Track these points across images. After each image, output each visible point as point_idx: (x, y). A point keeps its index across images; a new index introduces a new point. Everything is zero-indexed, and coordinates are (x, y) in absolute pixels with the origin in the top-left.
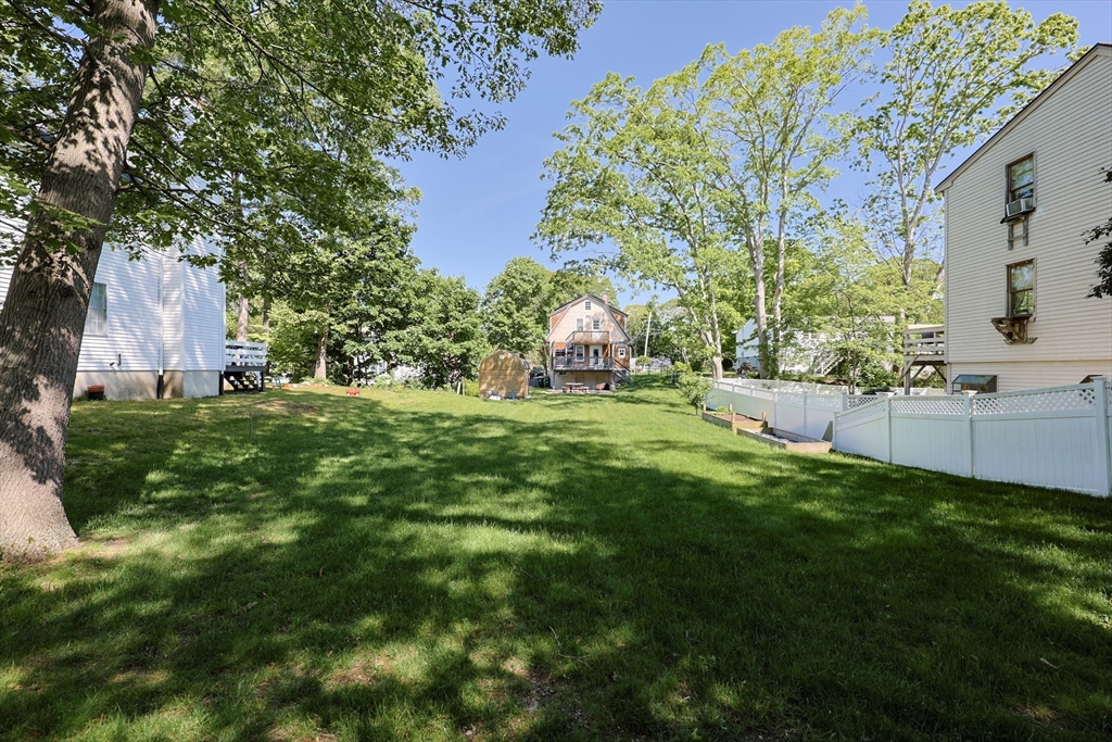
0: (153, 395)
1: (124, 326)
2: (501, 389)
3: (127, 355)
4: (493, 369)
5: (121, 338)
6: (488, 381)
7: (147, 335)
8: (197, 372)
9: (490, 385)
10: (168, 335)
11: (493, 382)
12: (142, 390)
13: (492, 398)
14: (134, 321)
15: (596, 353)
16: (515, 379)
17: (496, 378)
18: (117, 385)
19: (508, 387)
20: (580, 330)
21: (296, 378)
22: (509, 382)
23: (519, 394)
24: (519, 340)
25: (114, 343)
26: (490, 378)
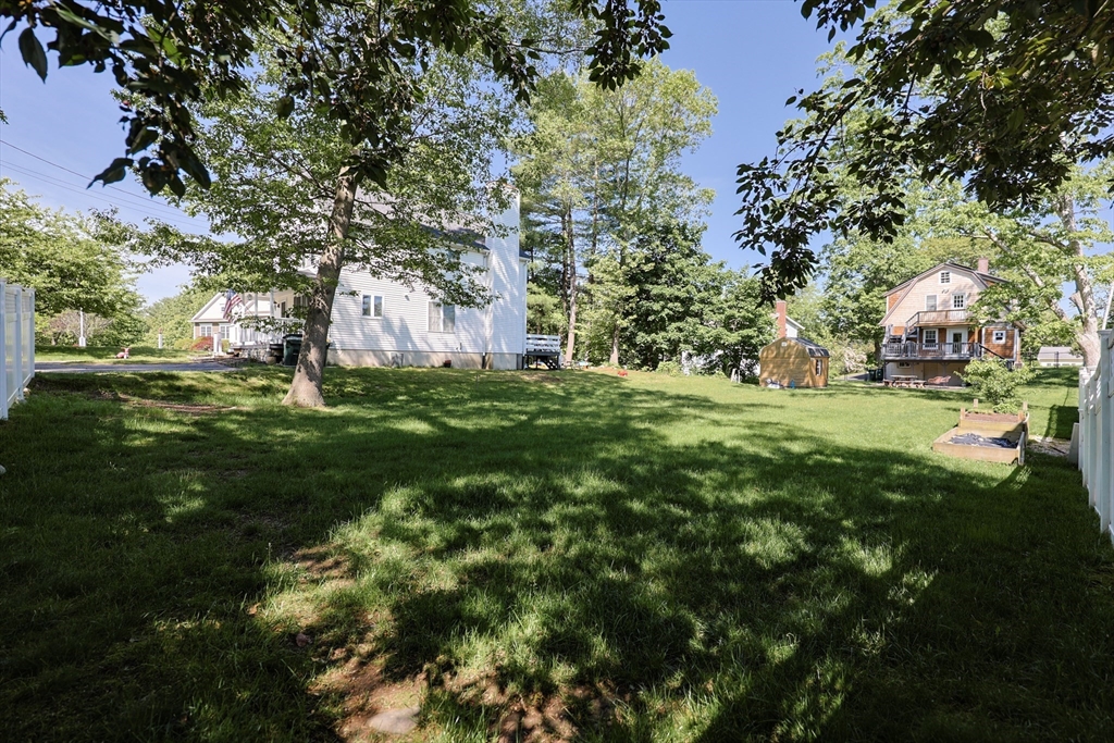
0: (480, 367)
1: (464, 328)
2: (784, 377)
3: (465, 344)
4: (776, 357)
5: (463, 335)
6: (770, 369)
7: (477, 334)
8: (502, 354)
9: (771, 374)
10: (488, 332)
11: (775, 371)
12: (474, 363)
13: (770, 386)
14: (470, 325)
15: (957, 338)
16: (799, 367)
17: (778, 366)
18: (461, 360)
19: (790, 377)
20: (933, 309)
21: (596, 363)
22: (791, 370)
23: (803, 384)
24: (867, 325)
25: (458, 337)
26: (771, 366)
